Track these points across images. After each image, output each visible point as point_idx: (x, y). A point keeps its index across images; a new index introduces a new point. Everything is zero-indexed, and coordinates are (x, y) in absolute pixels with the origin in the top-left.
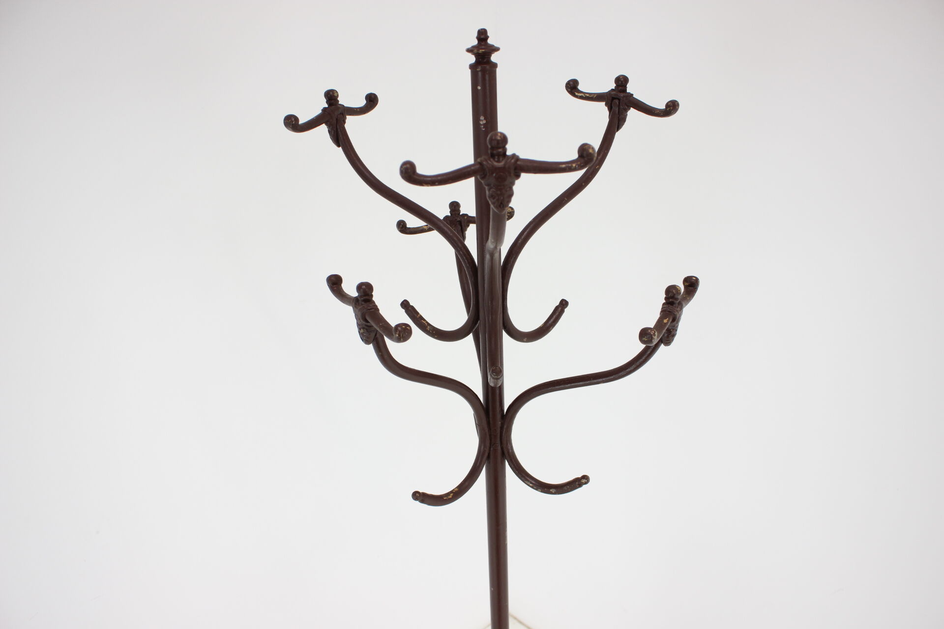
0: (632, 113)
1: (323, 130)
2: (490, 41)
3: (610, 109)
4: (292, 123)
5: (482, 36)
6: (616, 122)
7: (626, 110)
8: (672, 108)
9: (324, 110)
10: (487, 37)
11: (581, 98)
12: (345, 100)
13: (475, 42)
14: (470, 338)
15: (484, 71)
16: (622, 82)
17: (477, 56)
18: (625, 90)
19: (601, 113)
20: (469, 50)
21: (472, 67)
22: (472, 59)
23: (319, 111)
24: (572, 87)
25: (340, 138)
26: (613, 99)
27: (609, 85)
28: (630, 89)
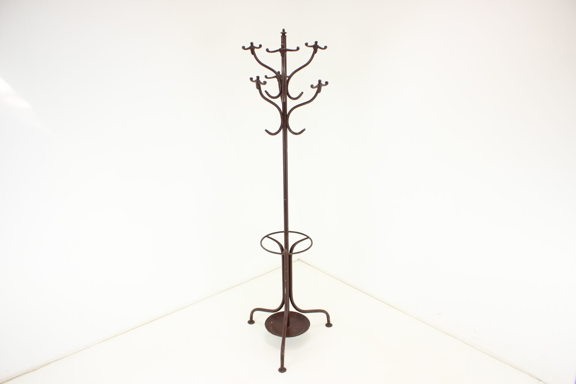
0: (318, 49)
1: (249, 50)
2: (285, 31)
3: (314, 49)
4: (244, 48)
5: (284, 30)
6: (315, 52)
7: (317, 49)
8: (326, 47)
9: (250, 46)
10: (284, 31)
11: (308, 47)
12: (254, 45)
13: (282, 31)
14: (280, 97)
15: (284, 37)
16: (316, 43)
17: (282, 34)
18: (317, 44)
19: (312, 49)
20: (281, 33)
21: (281, 36)
22: (281, 35)
23: (249, 47)
24: (306, 44)
25: (253, 53)
26: (314, 46)
27: (313, 44)
28: (318, 44)
